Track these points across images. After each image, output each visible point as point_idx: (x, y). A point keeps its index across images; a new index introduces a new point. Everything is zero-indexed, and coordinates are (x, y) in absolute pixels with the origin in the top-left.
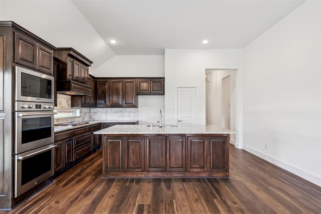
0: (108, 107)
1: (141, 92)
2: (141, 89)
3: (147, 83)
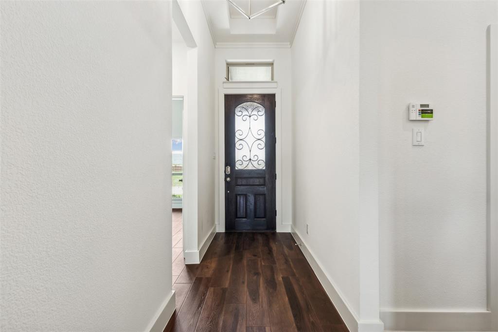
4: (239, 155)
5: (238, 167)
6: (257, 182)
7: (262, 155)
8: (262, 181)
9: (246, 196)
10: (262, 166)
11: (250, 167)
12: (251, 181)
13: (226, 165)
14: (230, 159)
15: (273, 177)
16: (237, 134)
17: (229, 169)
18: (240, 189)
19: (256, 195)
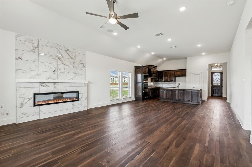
0: (163, 82)
1: (177, 75)
2: (177, 74)
3: (179, 72)
4: (214, 83)
5: (214, 85)
6: (218, 87)
7: (220, 83)
8: (219, 87)
9: (216, 90)
10: (220, 85)
11: (217, 85)
12: (217, 87)
13: (211, 84)
14: (212, 83)
15: (222, 87)
16: (214, 79)
17: (212, 85)
18: (214, 89)
19: (218, 90)
